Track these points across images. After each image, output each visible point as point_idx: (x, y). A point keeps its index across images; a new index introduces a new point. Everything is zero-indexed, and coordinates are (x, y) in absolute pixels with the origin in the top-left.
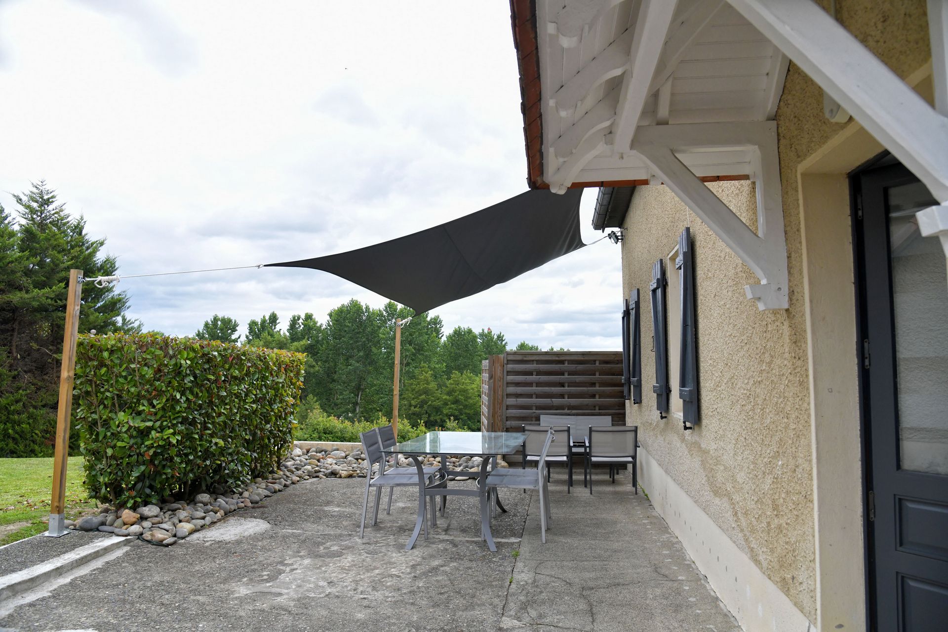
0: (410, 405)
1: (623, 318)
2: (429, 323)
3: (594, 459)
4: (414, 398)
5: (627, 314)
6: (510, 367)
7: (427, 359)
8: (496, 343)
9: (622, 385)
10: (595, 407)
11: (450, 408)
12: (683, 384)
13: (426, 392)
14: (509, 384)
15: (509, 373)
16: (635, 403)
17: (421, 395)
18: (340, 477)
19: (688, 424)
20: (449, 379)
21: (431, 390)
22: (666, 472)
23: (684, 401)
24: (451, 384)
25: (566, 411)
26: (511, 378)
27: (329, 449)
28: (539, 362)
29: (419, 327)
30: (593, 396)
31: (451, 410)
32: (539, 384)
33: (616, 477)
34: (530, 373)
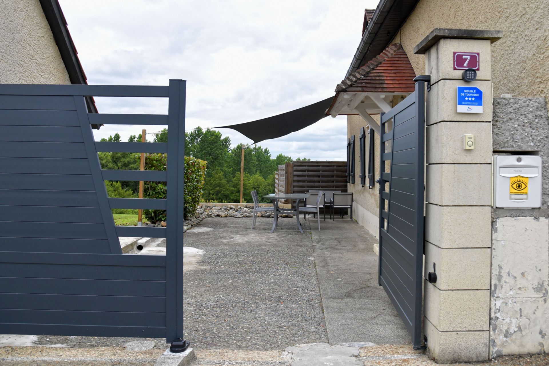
0: (210, 194)
1: (347, 147)
2: (222, 141)
3: (335, 206)
4: (212, 190)
5: (349, 145)
6: (295, 168)
7: (221, 165)
8: (263, 155)
9: (346, 177)
10: (333, 186)
11: (235, 196)
12: (369, 173)
13: (219, 185)
14: (295, 176)
15: (295, 171)
16: (352, 183)
17: (216, 187)
18: (222, 217)
19: (371, 187)
20: (234, 177)
21: (222, 184)
22: (364, 208)
23: (370, 179)
24: (235, 180)
25: (321, 188)
26: (296, 173)
27: (211, 206)
28: (308, 166)
29: (216, 145)
30: (333, 182)
31: (236, 197)
32: (308, 176)
33: (343, 216)
34: (304, 171)
